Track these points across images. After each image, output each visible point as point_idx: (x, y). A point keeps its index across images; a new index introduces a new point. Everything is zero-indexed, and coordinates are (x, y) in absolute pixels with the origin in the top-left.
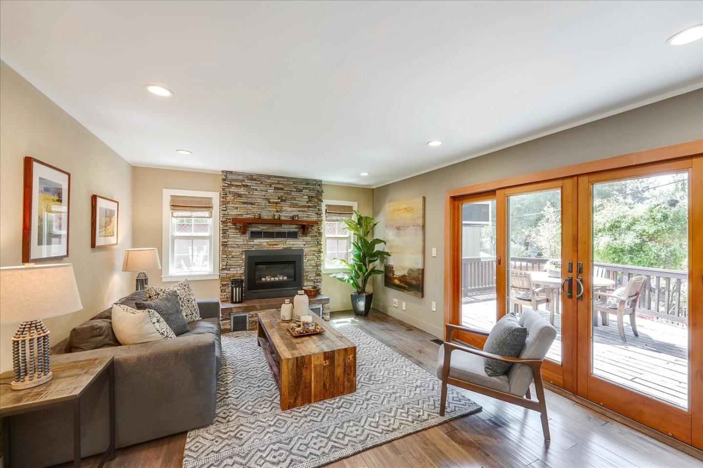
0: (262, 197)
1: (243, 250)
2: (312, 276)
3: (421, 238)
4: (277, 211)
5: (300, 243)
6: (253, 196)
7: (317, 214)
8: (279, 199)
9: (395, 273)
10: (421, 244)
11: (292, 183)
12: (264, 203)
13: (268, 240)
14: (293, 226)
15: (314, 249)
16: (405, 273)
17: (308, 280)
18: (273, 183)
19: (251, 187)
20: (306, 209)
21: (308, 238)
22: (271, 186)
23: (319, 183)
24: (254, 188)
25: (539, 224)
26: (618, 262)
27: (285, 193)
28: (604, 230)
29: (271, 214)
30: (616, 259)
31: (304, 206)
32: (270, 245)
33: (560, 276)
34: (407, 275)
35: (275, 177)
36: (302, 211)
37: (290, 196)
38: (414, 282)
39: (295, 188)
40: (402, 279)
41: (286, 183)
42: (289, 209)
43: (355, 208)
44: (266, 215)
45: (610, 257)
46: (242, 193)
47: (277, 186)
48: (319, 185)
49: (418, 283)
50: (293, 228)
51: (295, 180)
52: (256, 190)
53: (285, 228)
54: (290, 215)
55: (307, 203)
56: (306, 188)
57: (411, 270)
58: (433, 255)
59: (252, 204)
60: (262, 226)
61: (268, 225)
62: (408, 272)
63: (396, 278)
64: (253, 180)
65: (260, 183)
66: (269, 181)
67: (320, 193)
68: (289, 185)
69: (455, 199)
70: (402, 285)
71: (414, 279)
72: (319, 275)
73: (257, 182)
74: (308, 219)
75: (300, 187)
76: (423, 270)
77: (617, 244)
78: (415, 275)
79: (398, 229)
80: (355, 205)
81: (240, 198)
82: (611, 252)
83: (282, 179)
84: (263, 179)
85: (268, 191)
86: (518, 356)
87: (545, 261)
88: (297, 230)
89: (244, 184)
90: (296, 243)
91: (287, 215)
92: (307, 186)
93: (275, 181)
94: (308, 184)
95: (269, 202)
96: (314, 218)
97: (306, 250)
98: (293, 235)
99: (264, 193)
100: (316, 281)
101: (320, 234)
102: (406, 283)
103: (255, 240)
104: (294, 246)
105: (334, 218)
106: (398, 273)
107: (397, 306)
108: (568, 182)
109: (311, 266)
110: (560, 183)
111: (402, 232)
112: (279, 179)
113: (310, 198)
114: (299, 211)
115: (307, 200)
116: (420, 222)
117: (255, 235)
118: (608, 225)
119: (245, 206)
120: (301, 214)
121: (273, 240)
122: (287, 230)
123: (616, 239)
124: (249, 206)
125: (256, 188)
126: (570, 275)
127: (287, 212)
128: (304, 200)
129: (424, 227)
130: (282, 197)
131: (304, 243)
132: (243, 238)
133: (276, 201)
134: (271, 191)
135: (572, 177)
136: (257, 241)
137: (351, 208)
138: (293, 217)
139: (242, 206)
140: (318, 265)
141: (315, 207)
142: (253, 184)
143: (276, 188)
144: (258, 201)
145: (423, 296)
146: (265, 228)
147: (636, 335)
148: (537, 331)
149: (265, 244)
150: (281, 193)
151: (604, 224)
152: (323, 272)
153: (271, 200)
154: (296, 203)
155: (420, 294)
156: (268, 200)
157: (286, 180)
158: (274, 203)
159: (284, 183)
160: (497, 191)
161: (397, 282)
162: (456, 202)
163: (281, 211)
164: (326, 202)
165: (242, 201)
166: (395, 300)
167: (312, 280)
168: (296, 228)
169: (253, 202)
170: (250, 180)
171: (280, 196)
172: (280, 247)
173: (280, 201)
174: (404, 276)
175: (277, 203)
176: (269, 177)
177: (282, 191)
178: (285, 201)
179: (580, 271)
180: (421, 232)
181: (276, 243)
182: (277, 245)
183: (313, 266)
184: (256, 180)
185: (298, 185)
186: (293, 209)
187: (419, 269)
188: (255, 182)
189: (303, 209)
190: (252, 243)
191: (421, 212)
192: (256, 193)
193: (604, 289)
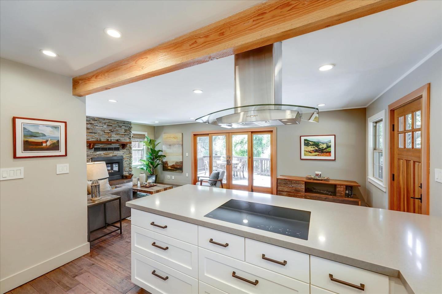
0: (101, 130)
1: (90, 158)
2: (127, 169)
3: (182, 149)
4: (109, 137)
5: (121, 153)
6: (96, 129)
7: (129, 138)
8: (110, 131)
9: (169, 164)
10: (181, 151)
11: (116, 123)
12: (101, 133)
13: (104, 152)
14: (118, 145)
15: (128, 156)
16: (174, 164)
17: (125, 171)
18: (106, 123)
19: (94, 124)
20: (124, 136)
21: (125, 150)
22: (105, 124)
23: (129, 123)
24: (96, 125)
25: (216, 140)
26: (243, 156)
27: (113, 128)
28: (239, 143)
29: (106, 138)
30: (242, 155)
31: (123, 135)
32: (105, 154)
33: (225, 161)
34: (175, 164)
35: (107, 119)
36: (122, 137)
37: (115, 130)
38: (178, 167)
39: (118, 125)
40: (173, 166)
41: (113, 122)
42: (115, 136)
43: (146, 135)
44: (103, 139)
45: (241, 154)
46: (89, 127)
47: (108, 124)
48: (130, 124)
49: (180, 167)
50: (117, 146)
51: (117, 121)
52: (97, 126)
53: (113, 146)
54: (115, 139)
55: (124, 133)
56: (124, 126)
57: (177, 162)
58: (187, 156)
59: (95, 133)
60: (101, 145)
61: (104, 144)
62: (175, 163)
63: (169, 166)
64: (95, 121)
65: (99, 122)
66: (104, 121)
67: (130, 128)
68: (114, 124)
69: (195, 135)
70: (173, 169)
71: (178, 166)
72: (131, 168)
73: (98, 122)
74: (125, 141)
75: (121, 125)
76: (182, 162)
77: (242, 149)
78: (179, 164)
79: (170, 145)
80: (146, 134)
81: (88, 130)
82: (241, 152)
83: (111, 121)
84: (101, 120)
85: (104, 126)
86: (218, 179)
87: (220, 157)
88: (119, 146)
89: (90, 122)
90: (118, 153)
91: (114, 139)
92: (124, 125)
93: (108, 121)
94: (124, 123)
95: (105, 132)
96: (128, 141)
97: (124, 156)
98: (117, 149)
99: (101, 128)
100: (129, 171)
101: (131, 148)
102: (175, 168)
103: (97, 152)
104: (118, 154)
105: (136, 140)
106: (170, 164)
107: (169, 178)
108: (227, 134)
109: (127, 164)
110: (225, 134)
111: (172, 147)
112: (110, 121)
113: (126, 131)
114: (120, 137)
115: (124, 131)
116: (181, 143)
117: (97, 150)
118: (240, 141)
119: (91, 134)
120: (121, 138)
121: (107, 152)
122: (114, 147)
123: (242, 147)
124: (93, 134)
125: (97, 125)
126: (228, 159)
127: (114, 137)
128: (122, 131)
129: (182, 145)
130: (111, 130)
131: (123, 153)
132: (90, 151)
133: (108, 132)
134: (105, 126)
135: (228, 133)
136: (98, 153)
137: (144, 135)
138: (117, 140)
139: (89, 134)
140: (130, 164)
141: (128, 135)
142: (95, 123)
143: (108, 125)
144: (98, 132)
145: (182, 172)
146: (102, 145)
147: (244, 177)
148: (221, 172)
149: (103, 154)
150: (111, 128)
151: (239, 141)
152: (133, 167)
153: (105, 131)
154: (119, 133)
155: (181, 171)
156: (104, 131)
157: (113, 121)
158: (107, 133)
159: (112, 122)
160: (209, 134)
161: (169, 168)
162: (195, 136)
163: (111, 137)
164: (133, 132)
165: (90, 132)
166: (168, 176)
167: (127, 171)
168: (119, 145)
169: (95, 132)
170: (93, 120)
171: (110, 129)
172: (111, 155)
173: (110, 132)
174: (173, 165)
175: (108, 133)
176: (104, 119)
177: (111, 127)
178: (113, 132)
179: (230, 158)
180: (181, 147)
181: (109, 153)
182: (109, 154)
183: (128, 164)
184: (96, 121)
185: (119, 124)
186: (117, 136)
187: (181, 162)
188: (96, 122)
189: (123, 136)
190: (96, 154)
191: (181, 139)
192: (97, 127)
193: (237, 164)
